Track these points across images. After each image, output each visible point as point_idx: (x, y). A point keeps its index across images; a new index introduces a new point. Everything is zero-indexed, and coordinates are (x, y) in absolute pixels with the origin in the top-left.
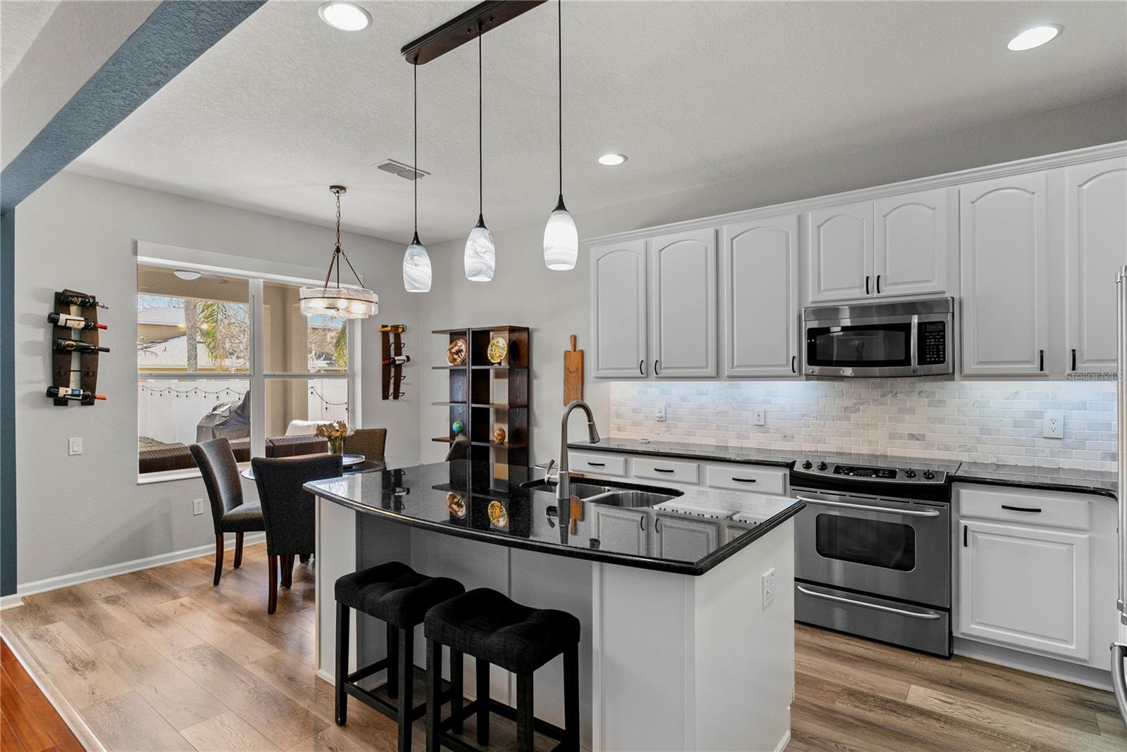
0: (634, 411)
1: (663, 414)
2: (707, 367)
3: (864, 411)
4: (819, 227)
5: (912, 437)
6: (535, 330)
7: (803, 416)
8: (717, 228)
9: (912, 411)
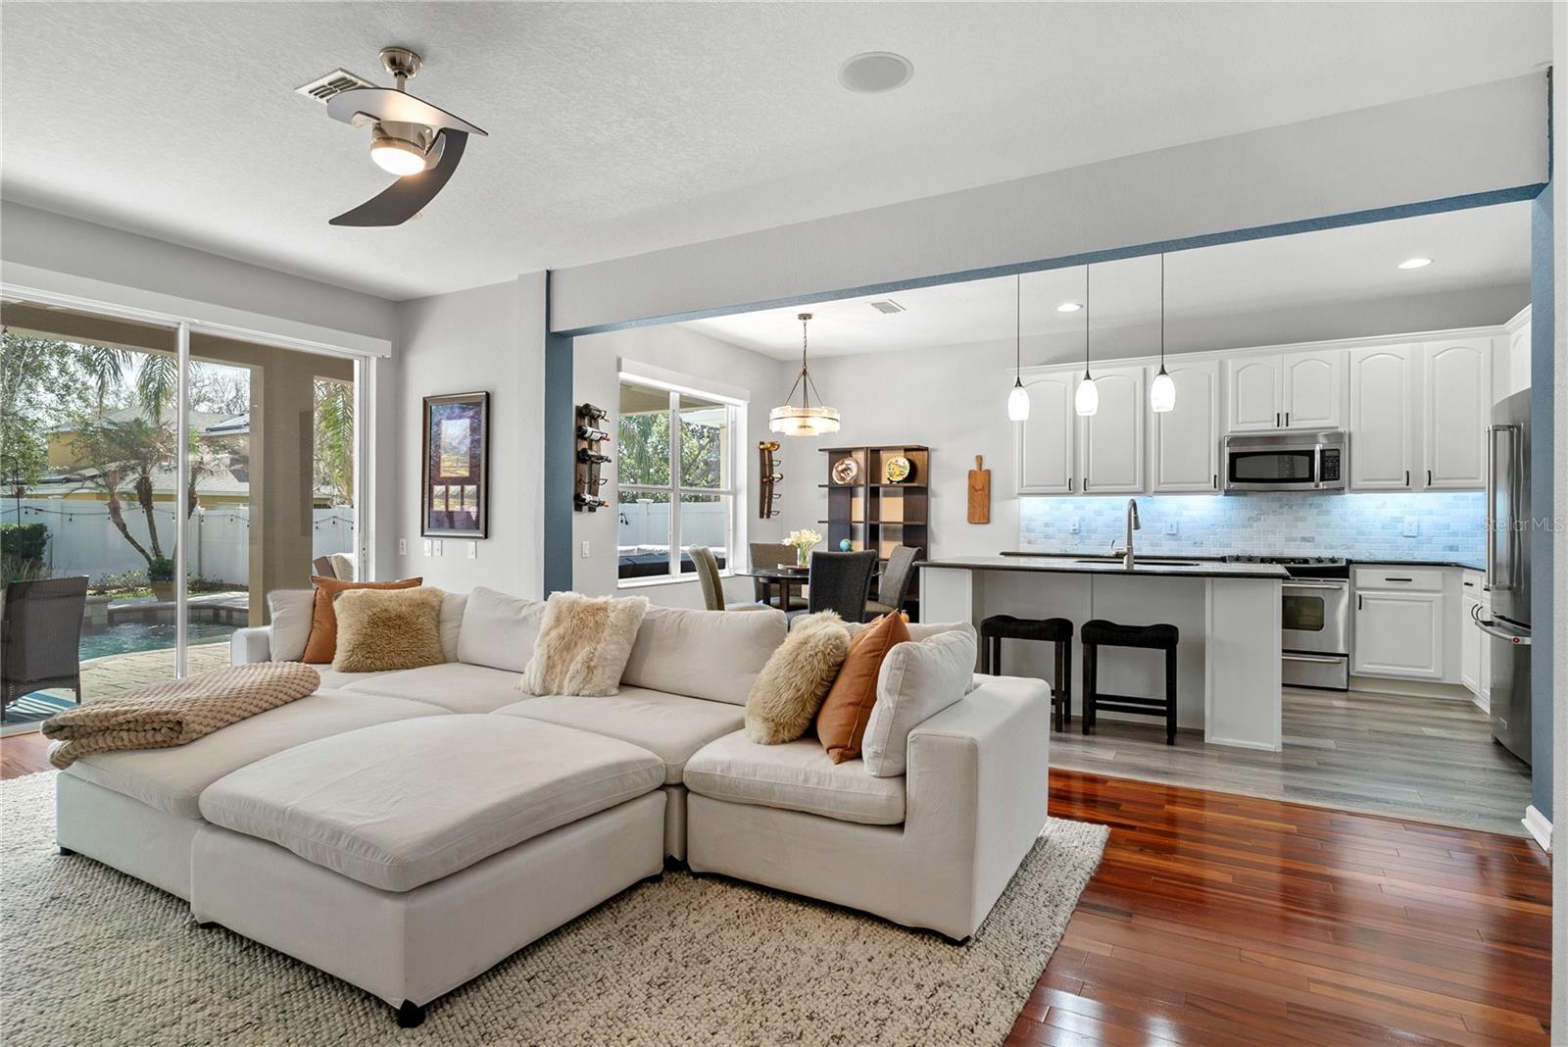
0: (1047, 525)
1: (1077, 527)
2: (1135, 484)
3: (1265, 520)
4: (1238, 372)
5: (1304, 539)
6: (934, 450)
7: (1213, 525)
8: (1146, 366)
9: (1304, 519)
